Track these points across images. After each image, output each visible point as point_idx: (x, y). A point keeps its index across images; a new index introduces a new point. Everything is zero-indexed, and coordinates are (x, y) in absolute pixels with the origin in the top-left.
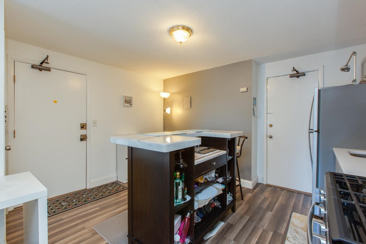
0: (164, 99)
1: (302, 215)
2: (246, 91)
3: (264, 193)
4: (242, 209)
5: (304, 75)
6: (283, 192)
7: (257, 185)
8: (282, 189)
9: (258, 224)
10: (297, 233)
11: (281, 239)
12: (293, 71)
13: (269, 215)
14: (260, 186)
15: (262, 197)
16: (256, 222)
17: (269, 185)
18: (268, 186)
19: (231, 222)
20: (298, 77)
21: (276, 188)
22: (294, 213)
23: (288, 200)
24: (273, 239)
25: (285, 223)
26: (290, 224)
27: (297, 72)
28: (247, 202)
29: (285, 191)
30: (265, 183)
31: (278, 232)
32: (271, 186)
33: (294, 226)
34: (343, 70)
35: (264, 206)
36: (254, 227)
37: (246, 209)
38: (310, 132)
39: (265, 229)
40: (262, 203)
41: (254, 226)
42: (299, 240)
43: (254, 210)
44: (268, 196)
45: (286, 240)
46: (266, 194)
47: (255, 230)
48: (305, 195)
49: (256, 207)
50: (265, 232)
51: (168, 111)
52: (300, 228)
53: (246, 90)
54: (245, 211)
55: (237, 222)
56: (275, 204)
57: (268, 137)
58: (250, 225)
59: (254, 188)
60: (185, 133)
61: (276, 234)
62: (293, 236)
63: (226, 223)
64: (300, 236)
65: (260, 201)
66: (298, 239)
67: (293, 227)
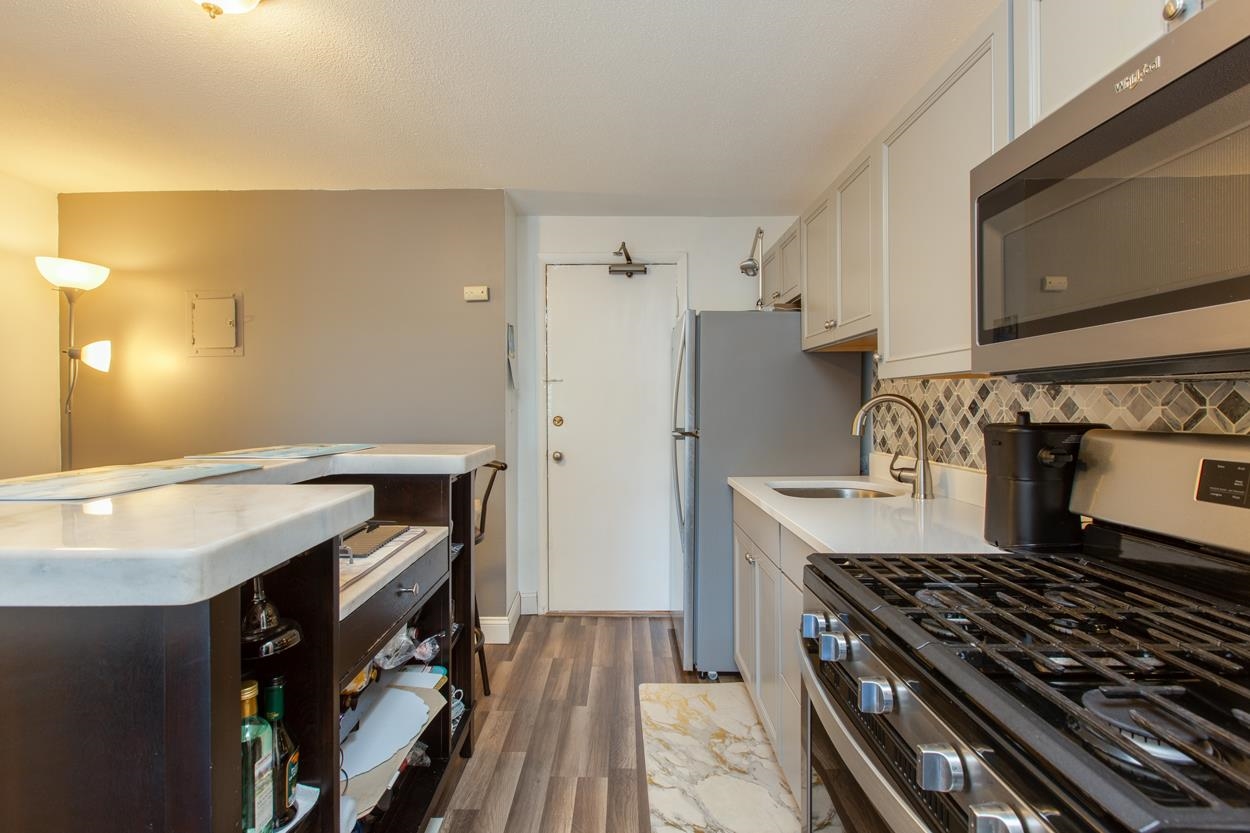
0: (69, 296)
1: (662, 685)
2: (486, 298)
3: (548, 649)
4: (494, 733)
5: (645, 271)
6: (598, 626)
7: (523, 622)
8: (594, 617)
9: (559, 768)
10: (668, 747)
11: (634, 787)
12: (616, 254)
13: (582, 716)
14: (529, 627)
15: (546, 663)
16: (551, 762)
17: (557, 612)
18: (553, 617)
19: (467, 802)
20: (630, 274)
21: (575, 617)
22: (642, 687)
23: (616, 648)
24: (614, 802)
25: (630, 729)
26: (643, 724)
27: (628, 258)
28: (503, 699)
29: (601, 623)
30: (542, 611)
31: (621, 770)
32: (560, 617)
33: (656, 727)
34: (745, 269)
35: (561, 693)
36: (550, 784)
37: (508, 726)
38: (677, 438)
39: (582, 776)
40: (551, 684)
41: (547, 780)
42: (678, 769)
43: (532, 720)
44: (561, 653)
45: (649, 787)
46: (556, 647)
47: (554, 797)
48: (650, 619)
49: (538, 707)
50: (585, 786)
51: (97, 356)
52: (668, 727)
53: (485, 296)
54: (506, 732)
55: (489, 790)
56: (588, 675)
57: (551, 458)
58: (536, 784)
59: (516, 637)
60: (252, 464)
61: (616, 778)
62: (663, 762)
63: (449, 814)
64: (676, 754)
65: (542, 679)
66: (674, 766)
67: (655, 734)
